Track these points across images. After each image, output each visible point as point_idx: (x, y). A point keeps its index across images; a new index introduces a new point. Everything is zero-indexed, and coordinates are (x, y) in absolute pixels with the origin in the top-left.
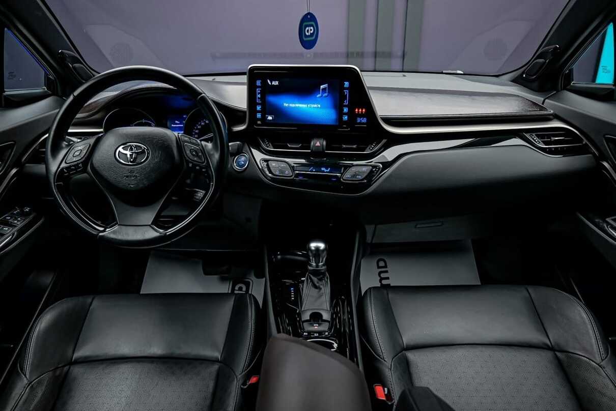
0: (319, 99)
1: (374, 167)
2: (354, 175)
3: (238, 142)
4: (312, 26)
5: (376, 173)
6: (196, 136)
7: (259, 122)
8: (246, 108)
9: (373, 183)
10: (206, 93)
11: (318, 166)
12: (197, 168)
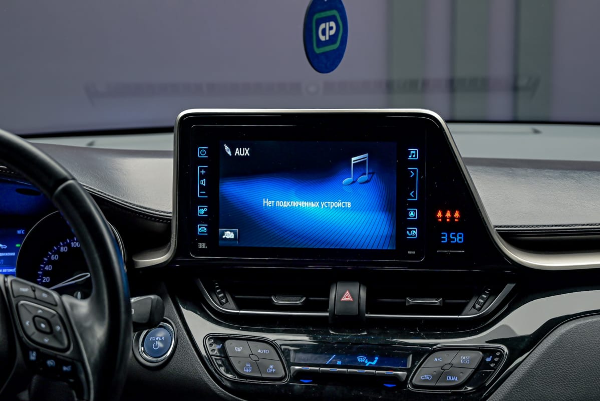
0: (348, 190)
1: (486, 351)
2: (441, 375)
3: (152, 297)
4: (332, 18)
5: (494, 369)
6: (47, 279)
7: (202, 246)
8: (171, 210)
9: (490, 394)
10: (75, 176)
11: (349, 351)
12: (50, 363)
